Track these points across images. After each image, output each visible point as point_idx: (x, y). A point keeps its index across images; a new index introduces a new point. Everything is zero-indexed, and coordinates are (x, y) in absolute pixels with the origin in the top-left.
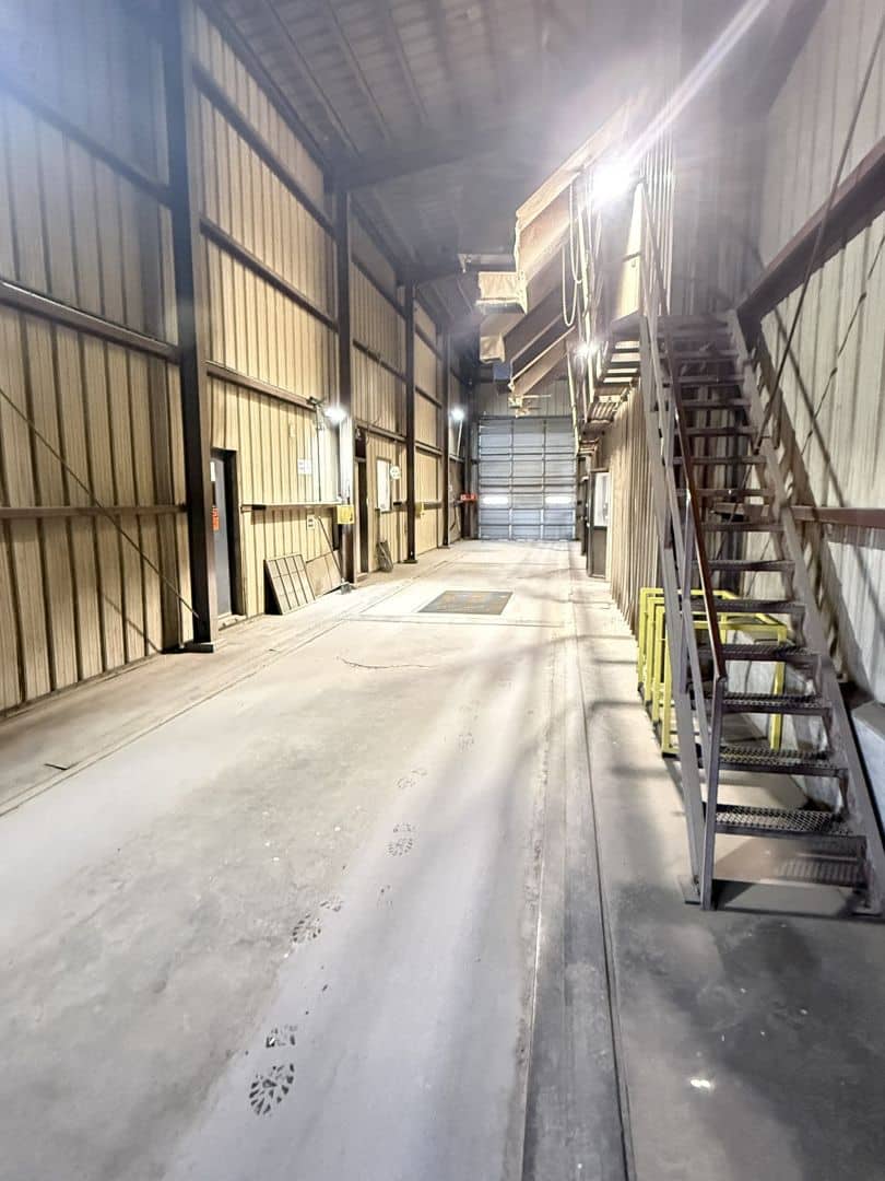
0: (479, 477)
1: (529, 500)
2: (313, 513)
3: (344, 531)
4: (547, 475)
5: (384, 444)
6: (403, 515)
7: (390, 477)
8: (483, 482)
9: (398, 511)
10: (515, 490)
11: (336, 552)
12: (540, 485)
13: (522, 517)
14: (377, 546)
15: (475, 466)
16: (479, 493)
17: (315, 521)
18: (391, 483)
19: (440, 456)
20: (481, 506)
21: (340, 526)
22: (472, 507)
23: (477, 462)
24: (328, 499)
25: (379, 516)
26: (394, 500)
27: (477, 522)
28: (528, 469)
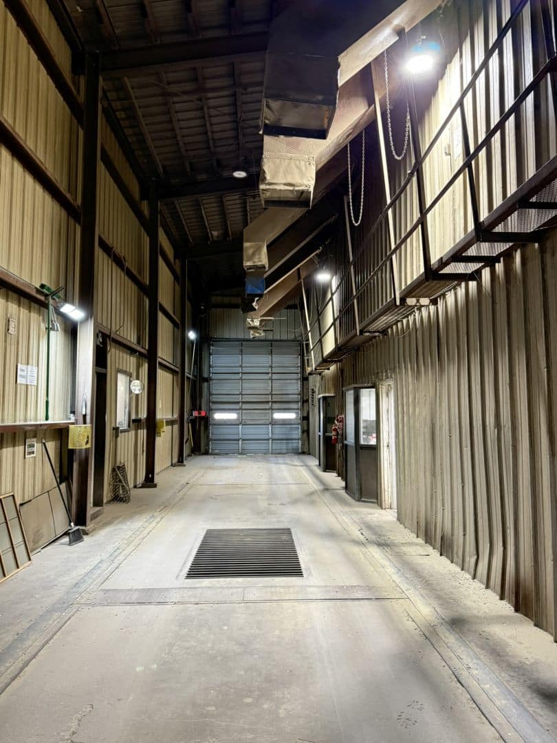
0: (210, 394)
1: (257, 416)
2: (35, 436)
3: (76, 457)
4: (274, 392)
5: (125, 355)
6: (143, 433)
7: (131, 392)
8: (214, 398)
9: (137, 429)
10: (245, 406)
11: (63, 486)
12: (268, 402)
13: (251, 432)
14: (114, 470)
15: (206, 384)
16: (210, 410)
17: (38, 447)
18: (130, 399)
19: (177, 372)
20: (211, 422)
21: (72, 452)
22: (202, 423)
23: (208, 380)
24: (57, 418)
25: (117, 436)
26: (133, 417)
27: (208, 436)
28: (257, 387)
